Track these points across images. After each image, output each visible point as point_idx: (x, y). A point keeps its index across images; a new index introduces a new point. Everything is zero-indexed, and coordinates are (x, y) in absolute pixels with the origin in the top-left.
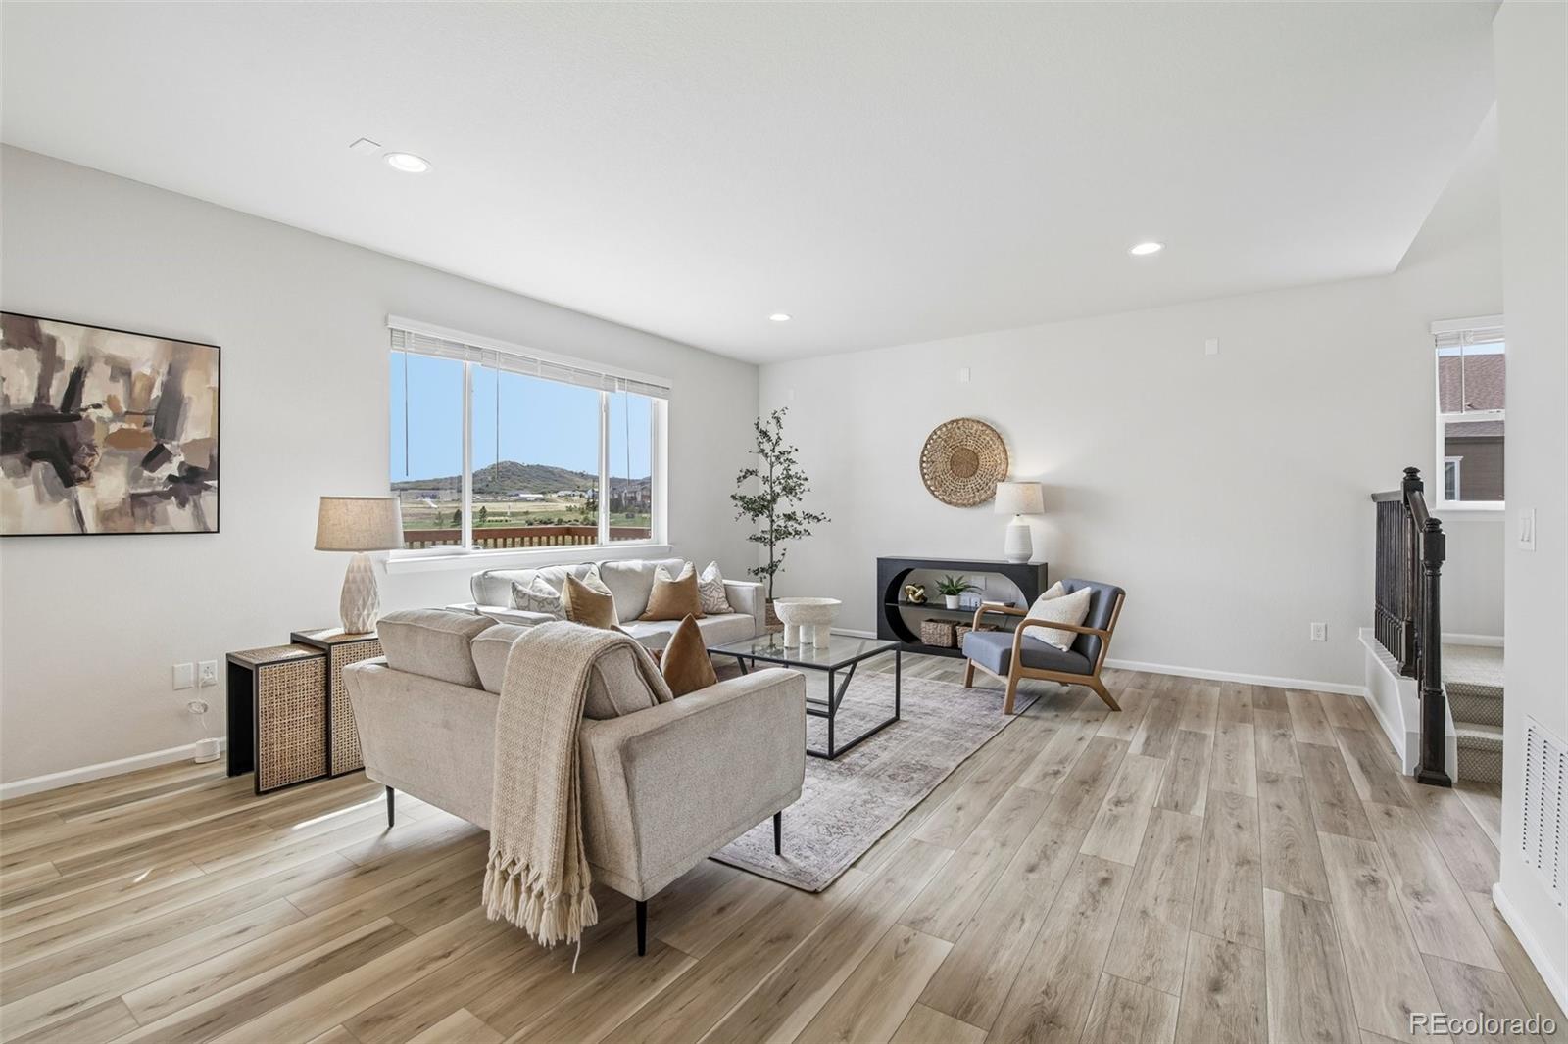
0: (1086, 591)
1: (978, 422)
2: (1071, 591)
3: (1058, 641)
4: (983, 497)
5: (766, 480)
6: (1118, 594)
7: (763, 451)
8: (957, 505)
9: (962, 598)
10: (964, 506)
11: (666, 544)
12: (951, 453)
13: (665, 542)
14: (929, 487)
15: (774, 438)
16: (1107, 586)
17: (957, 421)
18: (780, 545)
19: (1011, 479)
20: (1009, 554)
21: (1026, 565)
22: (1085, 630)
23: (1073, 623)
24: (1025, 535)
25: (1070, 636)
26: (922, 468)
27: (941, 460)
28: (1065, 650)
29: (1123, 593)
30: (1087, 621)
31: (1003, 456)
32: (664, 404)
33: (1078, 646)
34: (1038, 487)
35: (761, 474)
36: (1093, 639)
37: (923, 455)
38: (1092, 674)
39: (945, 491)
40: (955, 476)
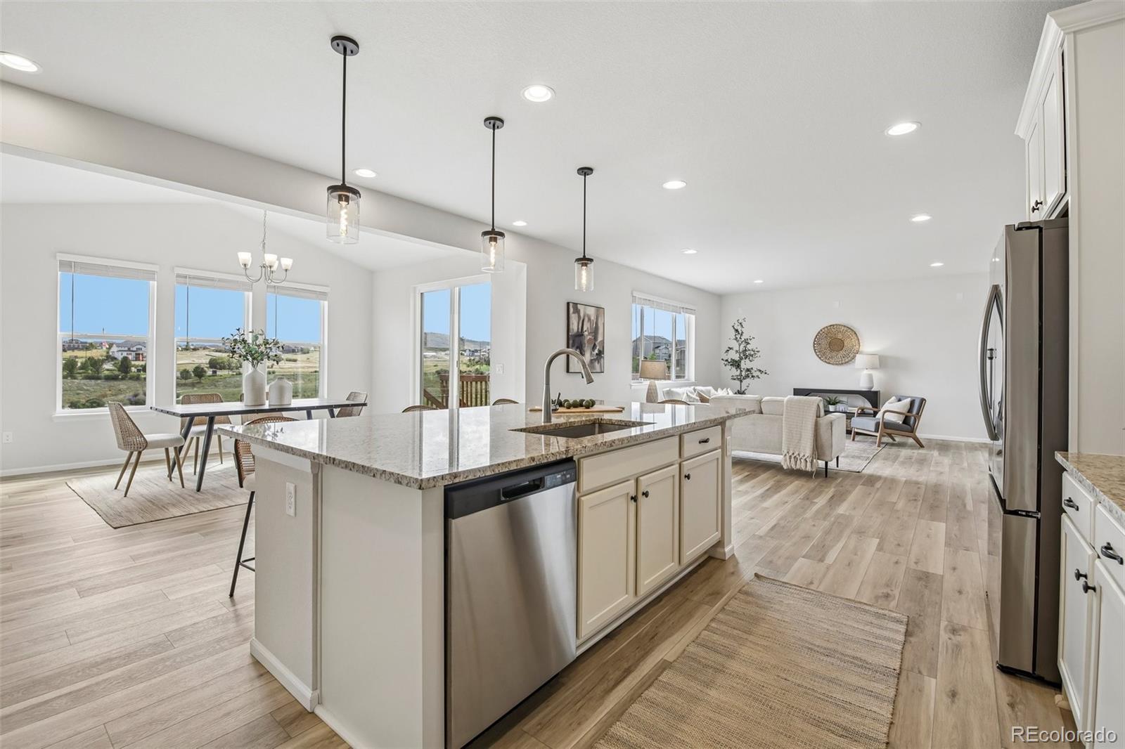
0: (909, 400)
1: (845, 326)
2: (900, 400)
3: (896, 419)
4: (847, 360)
5: (737, 351)
6: (923, 401)
7: (737, 338)
8: (833, 364)
9: (838, 407)
10: (836, 364)
11: (694, 381)
12: (829, 340)
13: (693, 379)
14: (818, 356)
15: (740, 332)
16: (918, 398)
17: (833, 325)
18: (745, 382)
19: (862, 353)
20: (863, 386)
21: (870, 391)
22: (909, 414)
23: (904, 412)
24: (870, 378)
25: (902, 417)
26: (814, 347)
27: (824, 343)
28: (901, 423)
29: (925, 400)
30: (910, 411)
31: (857, 342)
32: (693, 317)
33: (906, 421)
34: (877, 357)
35: (735, 349)
36: (913, 418)
37: (815, 341)
38: (912, 432)
39: (826, 358)
40: (832, 350)
